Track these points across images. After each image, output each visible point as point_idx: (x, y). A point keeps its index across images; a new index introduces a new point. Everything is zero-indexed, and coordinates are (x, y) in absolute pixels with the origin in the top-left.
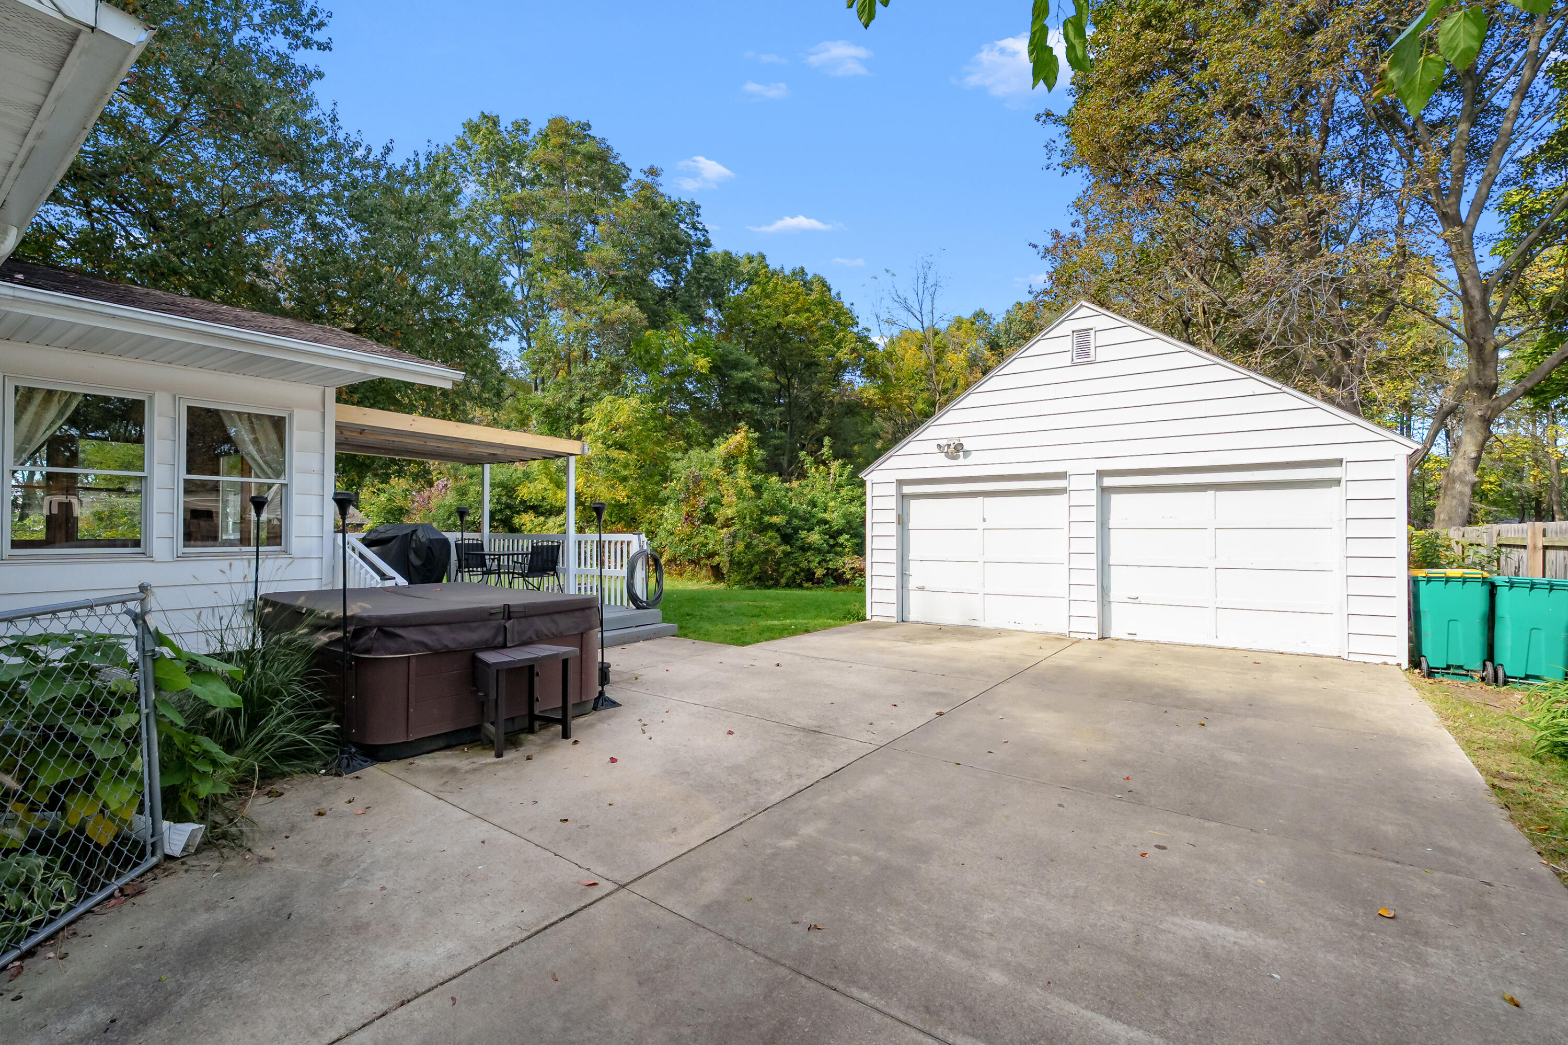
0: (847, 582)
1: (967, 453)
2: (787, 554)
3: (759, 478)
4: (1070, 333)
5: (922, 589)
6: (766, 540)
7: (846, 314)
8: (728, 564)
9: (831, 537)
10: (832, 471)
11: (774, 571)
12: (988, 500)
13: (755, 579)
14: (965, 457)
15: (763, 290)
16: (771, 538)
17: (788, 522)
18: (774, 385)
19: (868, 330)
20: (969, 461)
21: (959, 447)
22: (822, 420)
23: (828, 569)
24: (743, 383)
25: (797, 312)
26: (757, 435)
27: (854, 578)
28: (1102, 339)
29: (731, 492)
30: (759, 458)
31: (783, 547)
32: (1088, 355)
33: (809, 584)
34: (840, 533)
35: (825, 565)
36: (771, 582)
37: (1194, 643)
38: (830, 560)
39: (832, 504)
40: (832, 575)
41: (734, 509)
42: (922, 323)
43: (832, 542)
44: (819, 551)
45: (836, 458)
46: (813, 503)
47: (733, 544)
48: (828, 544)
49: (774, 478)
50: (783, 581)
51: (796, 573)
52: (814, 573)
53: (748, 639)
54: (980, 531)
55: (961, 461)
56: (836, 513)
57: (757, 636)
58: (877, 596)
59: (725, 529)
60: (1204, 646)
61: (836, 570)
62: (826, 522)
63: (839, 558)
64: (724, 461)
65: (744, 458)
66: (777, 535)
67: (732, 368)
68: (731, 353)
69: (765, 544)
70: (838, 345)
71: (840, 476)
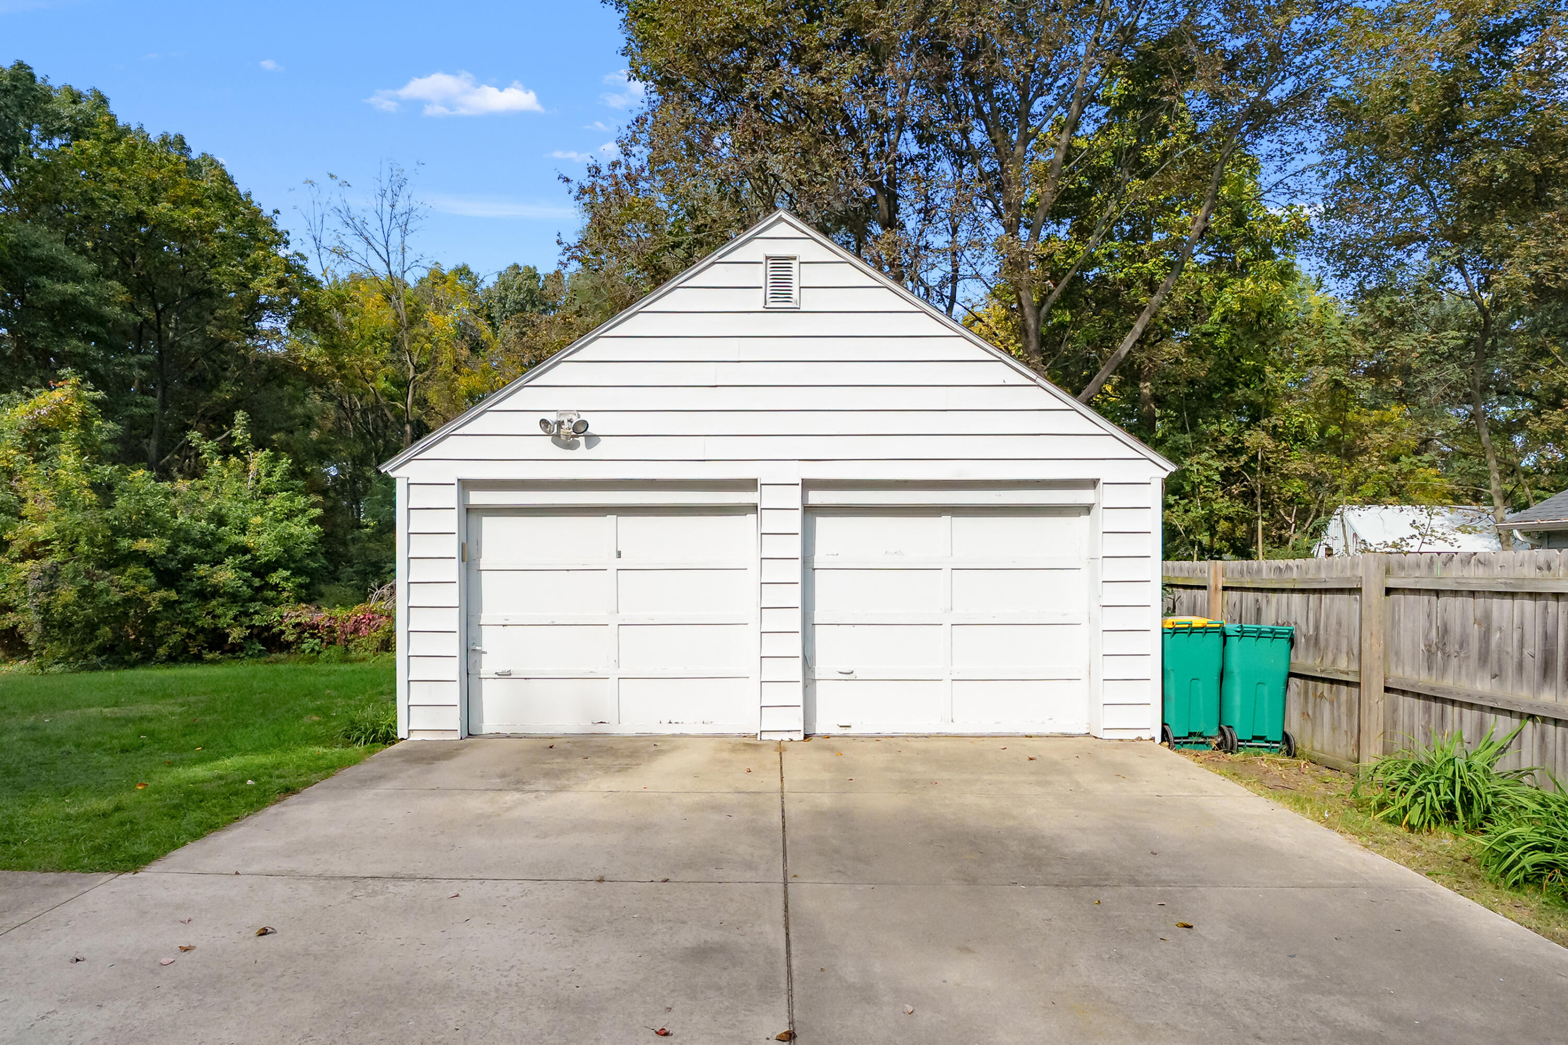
0: (287, 646)
1: (592, 440)
2: (168, 605)
3: (107, 470)
4: (763, 259)
5: (505, 675)
6: (124, 581)
7: (265, 223)
8: (38, 628)
9: (256, 574)
10: (252, 467)
11: (141, 634)
12: (628, 523)
13: (101, 650)
14: (589, 446)
15: (106, 152)
16: (137, 578)
17: (170, 550)
18: (131, 316)
19: (302, 257)
20: (594, 453)
21: (580, 428)
22: (225, 385)
23: (252, 627)
24: (63, 302)
25: (177, 202)
26: (100, 395)
27: (300, 640)
28: (810, 275)
29: (44, 493)
30: (104, 436)
31: (162, 593)
32: (788, 297)
33: (216, 655)
34: (272, 567)
35: (245, 620)
36: (136, 655)
37: (926, 731)
38: (256, 613)
39: (258, 520)
40: (258, 636)
41: (53, 525)
42: (388, 265)
43: (257, 582)
44: (234, 597)
45: (260, 445)
46: (220, 519)
47: (50, 590)
48: (250, 586)
49: (141, 472)
50: (162, 651)
51: (189, 636)
52: (228, 635)
53: (141, 847)
54: (612, 572)
55: (582, 451)
56: (265, 535)
57: (164, 827)
58: (419, 694)
59: (29, 563)
60: (938, 736)
61: (268, 628)
62: (245, 550)
63: (271, 608)
64: (26, 436)
65: (73, 433)
66: (147, 572)
67: (39, 273)
68: (36, 245)
69: (122, 589)
70: (255, 269)
71: (269, 475)
